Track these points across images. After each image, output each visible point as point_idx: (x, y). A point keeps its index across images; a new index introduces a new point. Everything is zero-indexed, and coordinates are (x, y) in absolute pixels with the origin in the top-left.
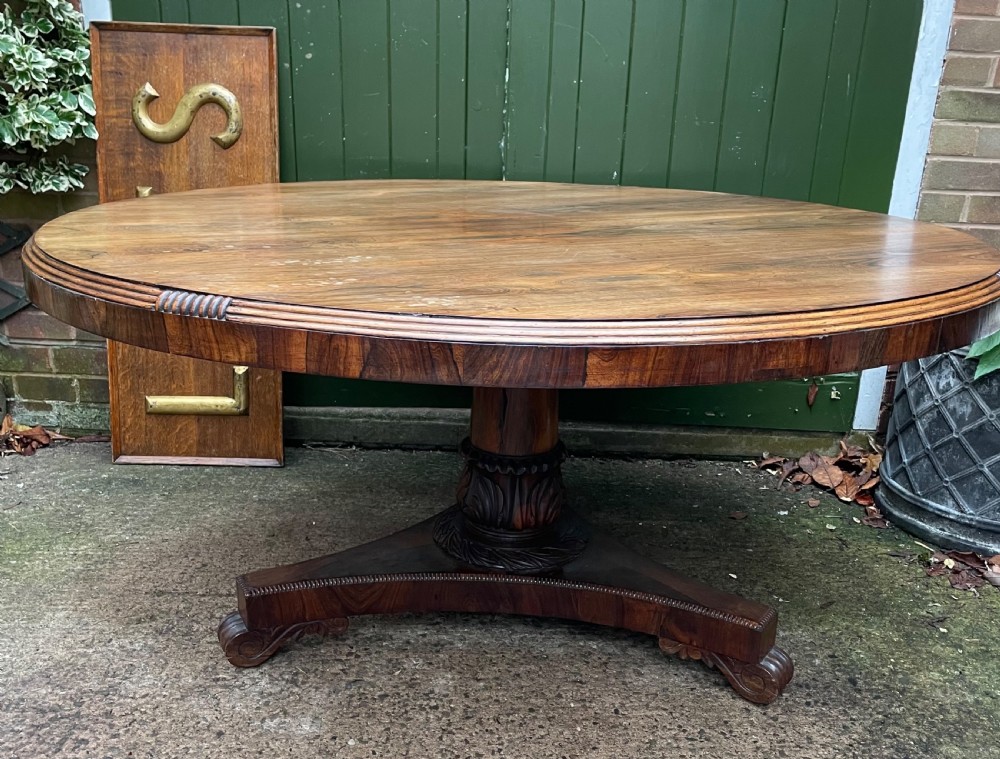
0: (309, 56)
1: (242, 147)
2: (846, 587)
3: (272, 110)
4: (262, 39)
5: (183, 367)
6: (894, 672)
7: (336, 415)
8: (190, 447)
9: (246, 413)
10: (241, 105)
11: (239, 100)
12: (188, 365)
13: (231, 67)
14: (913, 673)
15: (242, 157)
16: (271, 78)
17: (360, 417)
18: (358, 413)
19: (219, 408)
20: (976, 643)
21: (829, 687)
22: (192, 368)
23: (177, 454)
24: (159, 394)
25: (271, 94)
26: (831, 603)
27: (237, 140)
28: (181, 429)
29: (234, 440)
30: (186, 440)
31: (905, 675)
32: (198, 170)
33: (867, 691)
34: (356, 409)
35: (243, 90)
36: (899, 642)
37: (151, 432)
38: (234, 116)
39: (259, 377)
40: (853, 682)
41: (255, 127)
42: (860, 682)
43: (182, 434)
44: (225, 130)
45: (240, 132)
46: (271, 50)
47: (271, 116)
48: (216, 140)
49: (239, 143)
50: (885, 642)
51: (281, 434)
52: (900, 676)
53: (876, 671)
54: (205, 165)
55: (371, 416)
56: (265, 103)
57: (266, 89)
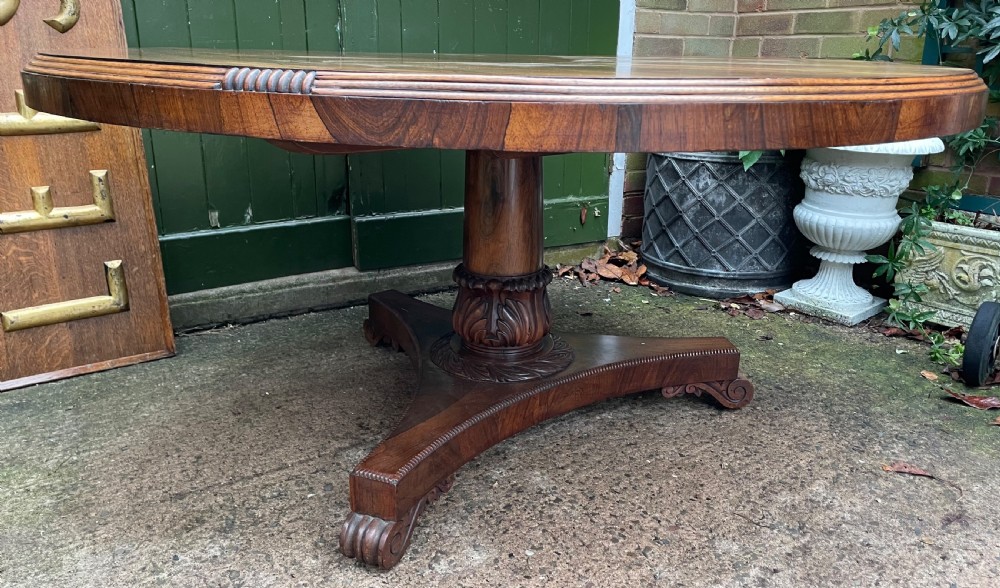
5: (44, 273)
7: (206, 298)
8: (66, 358)
9: (127, 308)
12: (49, 269)
17: (232, 295)
18: (230, 291)
19: (96, 309)
22: (54, 272)
23: (50, 370)
24: (18, 307)
28: (51, 341)
29: (116, 340)
30: (60, 352)
34: (225, 288)
37: (13, 351)
39: (136, 269)
43: (53, 346)
51: (169, 322)
55: (243, 292)
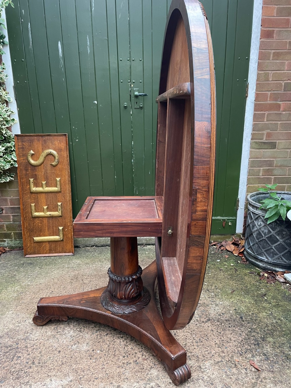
0: (77, 140)
1: (59, 166)
2: (238, 285)
3: (67, 156)
4: (64, 137)
6: (253, 314)
8: (47, 251)
9: (63, 240)
10: (58, 155)
11: (58, 153)
12: (45, 227)
13: (55, 144)
14: (258, 314)
15: (59, 169)
16: (67, 147)
20: (275, 302)
21: (235, 320)
23: (43, 254)
25: (67, 151)
26: (234, 291)
27: (57, 164)
28: (44, 246)
31: (256, 314)
32: (47, 173)
33: (246, 321)
35: (59, 151)
36: (253, 303)
37: (35, 247)
38: (57, 158)
39: (66, 230)
40: (241, 318)
41: (63, 160)
42: (244, 318)
44: (54, 162)
45: (58, 162)
46: (66, 140)
47: (67, 157)
48: (51, 165)
49: (58, 165)
50: (250, 303)
52: (255, 315)
53: (248, 314)
54: (49, 172)
56: (66, 154)
57: (65, 150)
